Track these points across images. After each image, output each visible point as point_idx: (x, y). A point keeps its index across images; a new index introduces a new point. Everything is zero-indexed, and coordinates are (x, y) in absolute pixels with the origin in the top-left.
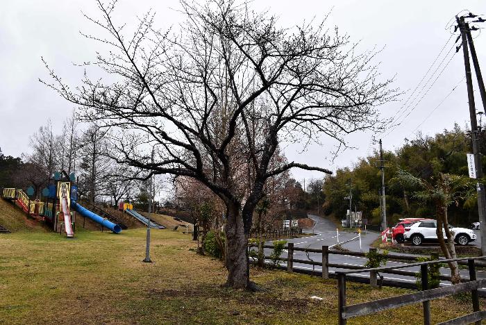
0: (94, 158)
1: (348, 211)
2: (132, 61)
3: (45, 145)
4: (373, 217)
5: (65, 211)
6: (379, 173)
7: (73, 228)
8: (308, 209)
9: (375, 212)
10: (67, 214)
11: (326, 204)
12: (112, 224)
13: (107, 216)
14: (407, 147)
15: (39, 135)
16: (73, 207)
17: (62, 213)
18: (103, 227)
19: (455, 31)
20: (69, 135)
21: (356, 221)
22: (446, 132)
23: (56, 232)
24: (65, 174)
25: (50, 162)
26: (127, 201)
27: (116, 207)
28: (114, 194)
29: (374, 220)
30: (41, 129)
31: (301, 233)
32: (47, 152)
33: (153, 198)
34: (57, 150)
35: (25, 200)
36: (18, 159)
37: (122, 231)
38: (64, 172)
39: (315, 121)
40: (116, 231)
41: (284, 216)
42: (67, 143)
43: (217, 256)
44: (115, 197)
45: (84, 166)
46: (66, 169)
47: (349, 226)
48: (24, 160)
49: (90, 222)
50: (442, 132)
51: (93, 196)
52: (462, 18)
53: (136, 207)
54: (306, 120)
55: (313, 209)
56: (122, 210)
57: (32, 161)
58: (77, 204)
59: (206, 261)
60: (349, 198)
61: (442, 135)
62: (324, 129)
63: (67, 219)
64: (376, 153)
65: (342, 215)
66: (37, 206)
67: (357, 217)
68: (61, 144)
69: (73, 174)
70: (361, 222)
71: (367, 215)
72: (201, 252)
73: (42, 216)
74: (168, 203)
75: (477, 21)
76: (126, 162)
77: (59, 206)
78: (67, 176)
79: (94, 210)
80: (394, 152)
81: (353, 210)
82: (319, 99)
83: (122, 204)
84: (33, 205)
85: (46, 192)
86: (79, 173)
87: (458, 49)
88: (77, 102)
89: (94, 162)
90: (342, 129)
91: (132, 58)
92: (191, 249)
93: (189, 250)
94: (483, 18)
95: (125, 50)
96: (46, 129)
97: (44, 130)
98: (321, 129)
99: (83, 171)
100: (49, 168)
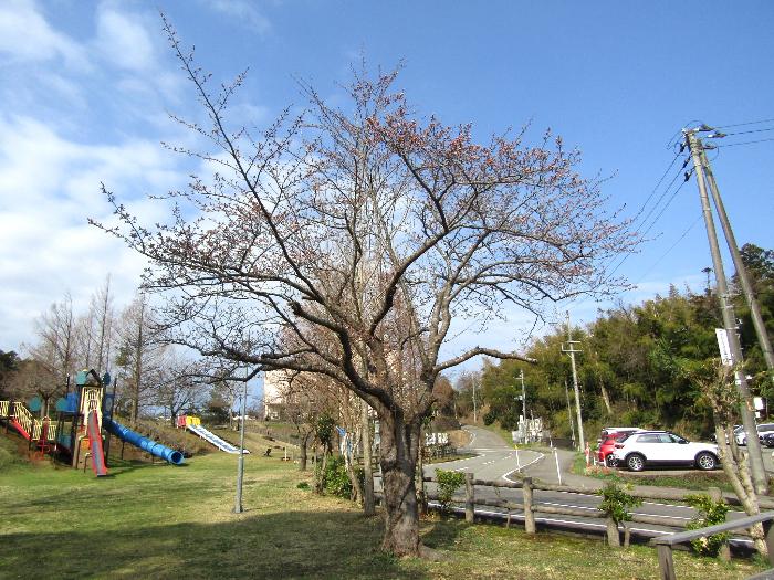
0: (138, 349)
1: (521, 418)
2: (253, 189)
3: (60, 331)
4: (558, 425)
5: (92, 434)
6: (563, 359)
7: (106, 461)
8: (460, 414)
10: (96, 439)
11: (486, 408)
12: (168, 451)
14: (601, 321)
15: (51, 316)
17: (87, 437)
19: (682, 151)
20: (99, 314)
21: (534, 433)
22: (658, 297)
23: (76, 468)
25: (67, 358)
28: (170, 403)
30: (54, 307)
31: (455, 453)
32: (63, 340)
34: (79, 338)
36: (12, 354)
37: (183, 461)
38: (92, 371)
39: (499, 285)
40: (175, 460)
42: (97, 326)
44: (172, 408)
45: (123, 362)
47: (523, 440)
48: (23, 355)
49: (134, 450)
53: (205, 422)
54: (486, 284)
55: (467, 414)
56: (182, 427)
57: (35, 356)
60: (521, 397)
61: (651, 302)
62: (513, 297)
64: (558, 331)
65: (510, 425)
66: (44, 429)
67: (535, 427)
68: (86, 329)
69: (107, 375)
70: (541, 435)
71: (550, 424)
72: (319, 490)
73: (53, 443)
75: (713, 137)
76: (217, 353)
77: (82, 426)
80: (584, 329)
81: (527, 416)
83: (183, 418)
84: (39, 425)
85: (61, 405)
87: (687, 177)
89: (139, 354)
90: (547, 295)
91: (252, 184)
92: (303, 486)
93: (299, 487)
94: (722, 133)
95: (242, 172)
96: (61, 306)
97: (58, 308)
98: (508, 297)
99: (120, 369)
100: (65, 366)
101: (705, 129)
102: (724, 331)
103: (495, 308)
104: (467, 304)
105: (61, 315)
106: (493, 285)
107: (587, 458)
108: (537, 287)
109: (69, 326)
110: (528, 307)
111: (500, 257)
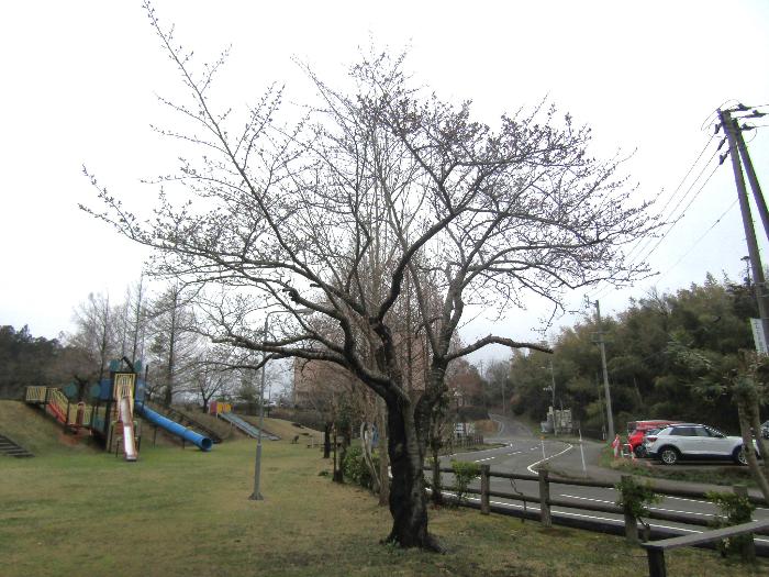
0: (172, 338)
1: (551, 408)
2: (242, 172)
3: (98, 319)
4: (588, 418)
5: (124, 419)
6: (594, 350)
7: (137, 445)
8: (488, 405)
9: (591, 409)
10: (128, 425)
11: (516, 398)
12: (198, 436)
13: (190, 423)
14: (633, 311)
15: (88, 305)
16: (138, 412)
17: (120, 422)
18: (184, 441)
19: (717, 132)
20: (133, 302)
21: (563, 424)
22: (694, 286)
23: (110, 452)
24: (128, 362)
25: (104, 345)
26: (222, 400)
27: (205, 409)
28: (202, 391)
29: (590, 422)
30: (91, 295)
31: (481, 443)
32: (99, 329)
33: (261, 393)
34: (115, 326)
35: (61, 404)
36: (54, 341)
37: (214, 446)
38: (125, 358)
39: (517, 272)
40: (205, 446)
41: (457, 416)
42: (132, 315)
43: (364, 485)
44: (203, 395)
45: (157, 349)
46: (129, 355)
47: (552, 431)
48: (64, 343)
49: (165, 435)
50: (688, 287)
51: (169, 394)
52: (728, 112)
53: (236, 409)
54: (501, 271)
55: (495, 406)
56: (214, 414)
57: (75, 343)
58: (145, 407)
59: (348, 494)
60: (550, 388)
61: (687, 291)
62: (531, 284)
63: (127, 431)
64: (589, 320)
65: (540, 416)
66: (80, 413)
67: (564, 418)
68: (122, 318)
69: (140, 363)
70: (571, 426)
71: (579, 415)
72: (338, 477)
73: (88, 428)
74: (282, 401)
75: (752, 116)
76: (227, 340)
77: (115, 411)
78: (130, 365)
79: (170, 416)
80: (616, 319)
81: (557, 407)
82: (532, 235)
83: (214, 405)
84: (74, 411)
85: (95, 390)
86: (149, 359)
87: (722, 159)
88: (148, 242)
89: (172, 342)
90: (564, 282)
91: (241, 167)
92: (323, 474)
93: (320, 475)
94: (760, 111)
95: (230, 154)
96: (99, 295)
97: (95, 297)
98: (526, 284)
99: (156, 357)
100: (102, 352)
101: (742, 108)
102: (760, 322)
103: (513, 296)
104: (484, 292)
105: (98, 304)
106: (510, 272)
107: (616, 450)
108: (554, 274)
109: (106, 315)
110: (546, 295)
111: (515, 242)
